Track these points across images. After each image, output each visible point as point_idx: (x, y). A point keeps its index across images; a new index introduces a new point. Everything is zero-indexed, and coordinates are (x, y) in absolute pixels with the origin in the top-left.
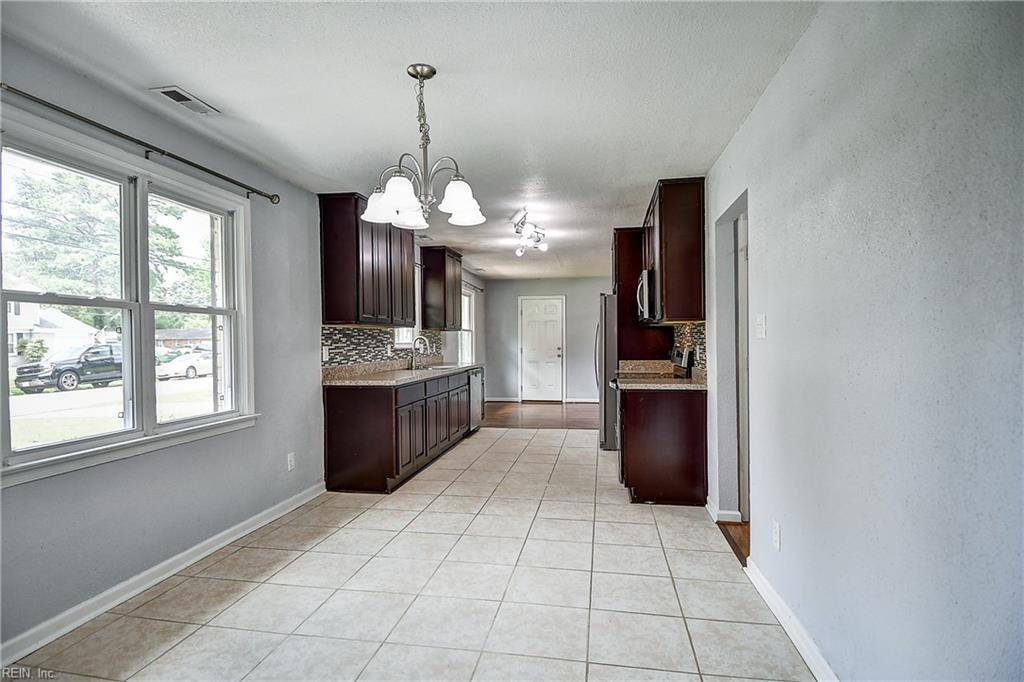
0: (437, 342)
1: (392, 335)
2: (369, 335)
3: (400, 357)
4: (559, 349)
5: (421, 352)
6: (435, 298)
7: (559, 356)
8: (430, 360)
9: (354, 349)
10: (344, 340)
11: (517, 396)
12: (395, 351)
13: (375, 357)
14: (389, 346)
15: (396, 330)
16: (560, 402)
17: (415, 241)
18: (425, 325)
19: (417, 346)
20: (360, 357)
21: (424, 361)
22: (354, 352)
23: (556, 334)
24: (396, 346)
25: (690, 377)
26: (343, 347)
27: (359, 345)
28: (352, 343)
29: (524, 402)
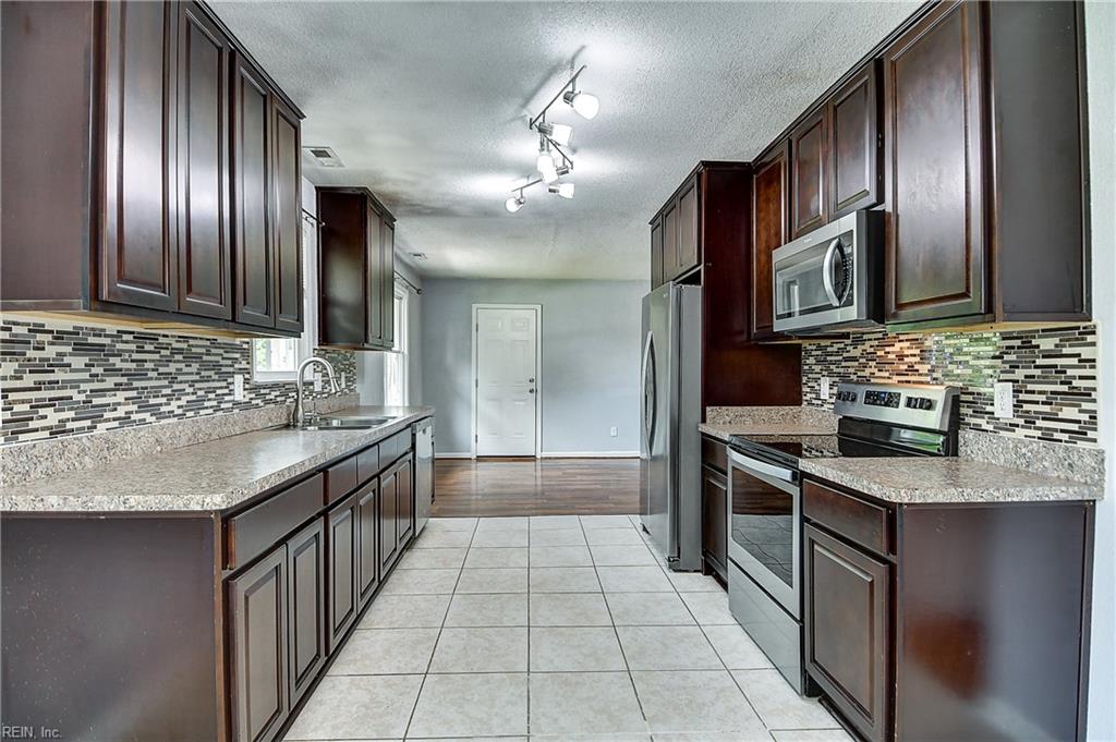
0: (349, 370)
1: (247, 354)
2: (180, 352)
3: (267, 402)
4: (531, 381)
5: (318, 387)
6: (344, 288)
7: (531, 391)
8: (335, 403)
9: (118, 387)
10: (79, 362)
11: (469, 451)
12: (256, 389)
13: (196, 405)
14: (239, 379)
15: (259, 343)
16: (532, 458)
17: (304, 166)
18: (325, 336)
19: (308, 377)
20: (143, 408)
21: (323, 406)
22: (121, 396)
23: (527, 362)
24: (258, 379)
25: (956, 454)
26: (74, 384)
27: (143, 375)
28: (112, 371)
29: (480, 459)
